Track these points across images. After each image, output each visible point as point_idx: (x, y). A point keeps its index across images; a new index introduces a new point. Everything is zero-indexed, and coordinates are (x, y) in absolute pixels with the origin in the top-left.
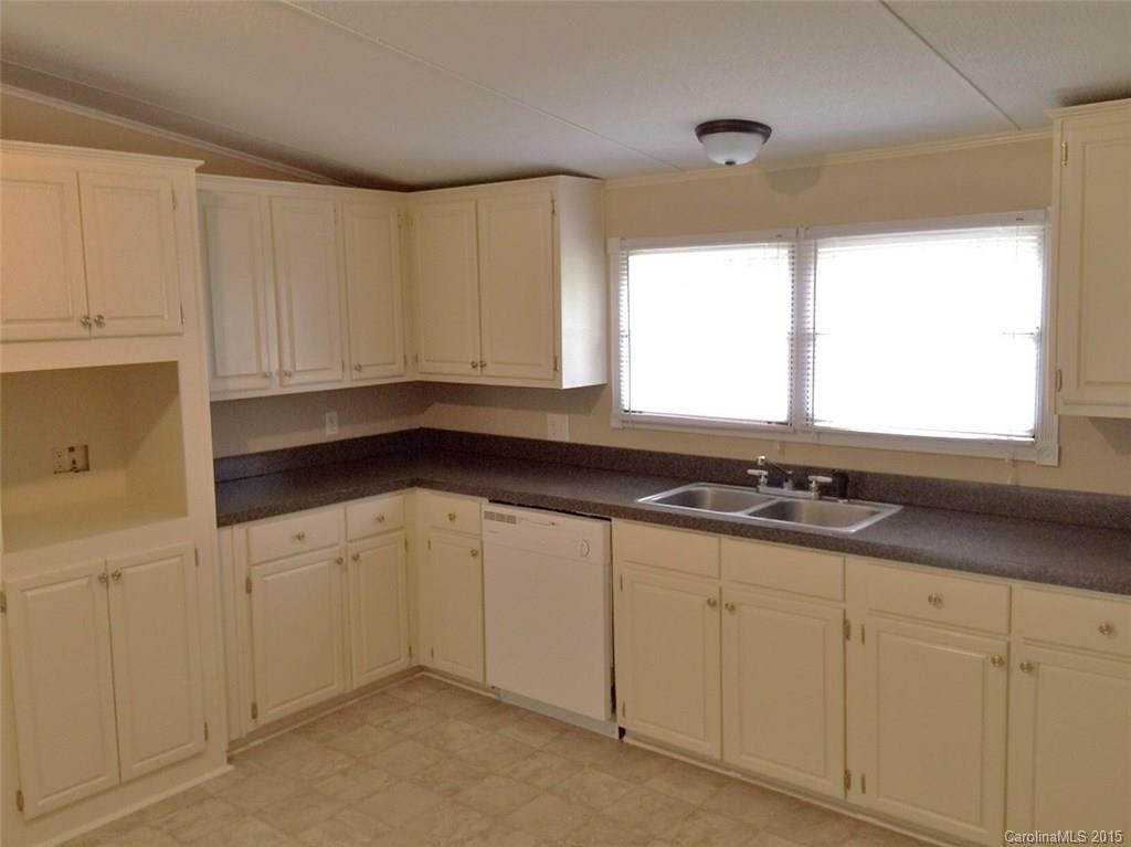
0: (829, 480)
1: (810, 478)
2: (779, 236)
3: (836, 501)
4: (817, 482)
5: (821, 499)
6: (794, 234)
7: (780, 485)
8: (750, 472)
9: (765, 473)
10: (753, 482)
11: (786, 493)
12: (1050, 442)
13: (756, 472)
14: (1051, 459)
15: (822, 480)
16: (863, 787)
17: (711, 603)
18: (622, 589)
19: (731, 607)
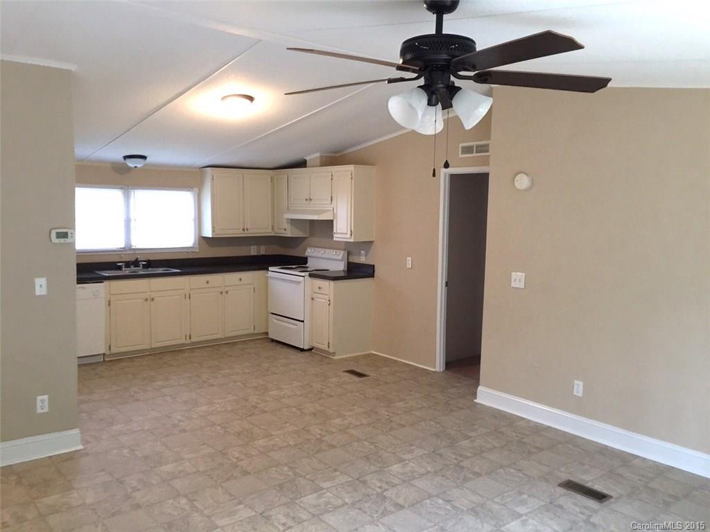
0: (146, 263)
1: (140, 263)
2: (122, 188)
3: (147, 267)
5: (142, 268)
6: (127, 188)
7: (129, 266)
8: (118, 264)
9: (125, 264)
10: (120, 267)
11: (133, 269)
12: (197, 246)
13: (121, 264)
14: (197, 250)
15: (143, 263)
16: (190, 338)
17: (146, 300)
18: (109, 305)
19: (153, 299)
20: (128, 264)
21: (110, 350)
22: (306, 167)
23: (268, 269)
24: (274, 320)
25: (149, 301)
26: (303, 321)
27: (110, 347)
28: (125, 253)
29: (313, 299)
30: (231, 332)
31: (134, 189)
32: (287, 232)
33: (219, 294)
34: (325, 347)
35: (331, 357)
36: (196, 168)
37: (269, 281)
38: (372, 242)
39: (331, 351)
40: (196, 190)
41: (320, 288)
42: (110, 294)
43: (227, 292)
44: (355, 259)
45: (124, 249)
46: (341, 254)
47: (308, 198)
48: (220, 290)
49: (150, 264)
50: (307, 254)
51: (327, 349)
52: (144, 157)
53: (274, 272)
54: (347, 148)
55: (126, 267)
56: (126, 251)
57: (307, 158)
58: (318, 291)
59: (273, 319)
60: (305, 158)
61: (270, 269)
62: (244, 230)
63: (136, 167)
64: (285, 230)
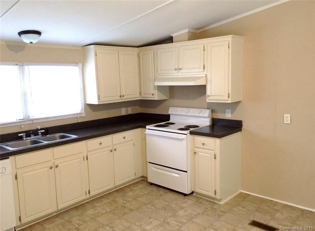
0: (44, 131)
1: (39, 131)
2: (17, 64)
3: (46, 136)
4: (41, 132)
5: (42, 137)
6: (22, 64)
7: (30, 136)
8: (19, 135)
9: (25, 134)
10: (21, 138)
11: (33, 138)
12: (84, 112)
13: (22, 134)
14: (84, 115)
15: (42, 131)
16: (89, 193)
17: (51, 168)
18: (16, 178)
19: (57, 166)
20: (28, 134)
21: (20, 220)
22: (172, 42)
23: (145, 127)
24: (153, 168)
25: (53, 168)
26: (186, 172)
27: (20, 218)
28: (25, 123)
29: (195, 153)
30: (119, 181)
31: (28, 65)
32: (154, 96)
33: (110, 152)
34: (212, 194)
35: (217, 202)
36: (79, 46)
37: (147, 137)
38: (240, 102)
39: (219, 198)
40: (80, 65)
41: (203, 144)
42: (16, 169)
43: (115, 150)
44: (220, 116)
45: (23, 121)
46: (207, 113)
47: (176, 68)
48: (110, 148)
49: (48, 131)
50: (170, 112)
51: (213, 196)
52: (38, 33)
53: (151, 130)
54: (208, 25)
55: (26, 137)
56: (25, 122)
57: (173, 35)
58: (201, 146)
59: (151, 167)
60: (171, 35)
61: (147, 127)
62: (120, 96)
63: (31, 43)
64: (153, 95)
